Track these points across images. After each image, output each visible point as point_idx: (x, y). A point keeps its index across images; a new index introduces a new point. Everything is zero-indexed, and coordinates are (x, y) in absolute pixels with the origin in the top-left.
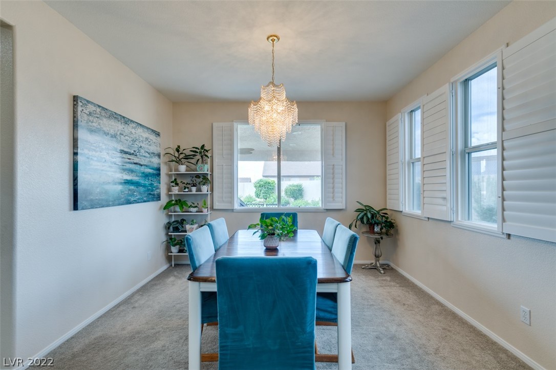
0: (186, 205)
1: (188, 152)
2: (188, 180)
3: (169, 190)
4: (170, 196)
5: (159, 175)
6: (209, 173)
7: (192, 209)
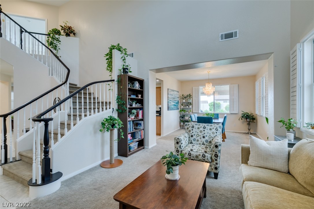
0: (185, 111)
1: (185, 96)
2: (186, 104)
3: (180, 107)
4: (180, 108)
5: (178, 103)
6: (192, 102)
7: (187, 112)
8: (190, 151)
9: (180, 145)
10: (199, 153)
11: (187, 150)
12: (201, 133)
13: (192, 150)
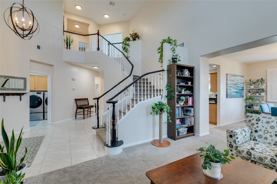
0: (254, 99)
1: (254, 81)
2: (255, 91)
3: (246, 94)
4: (246, 96)
5: (243, 89)
6: (265, 88)
7: (256, 101)
8: (249, 150)
9: (234, 139)
10: (264, 156)
11: (245, 147)
12: (272, 130)
13: (253, 149)
